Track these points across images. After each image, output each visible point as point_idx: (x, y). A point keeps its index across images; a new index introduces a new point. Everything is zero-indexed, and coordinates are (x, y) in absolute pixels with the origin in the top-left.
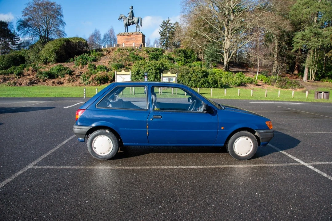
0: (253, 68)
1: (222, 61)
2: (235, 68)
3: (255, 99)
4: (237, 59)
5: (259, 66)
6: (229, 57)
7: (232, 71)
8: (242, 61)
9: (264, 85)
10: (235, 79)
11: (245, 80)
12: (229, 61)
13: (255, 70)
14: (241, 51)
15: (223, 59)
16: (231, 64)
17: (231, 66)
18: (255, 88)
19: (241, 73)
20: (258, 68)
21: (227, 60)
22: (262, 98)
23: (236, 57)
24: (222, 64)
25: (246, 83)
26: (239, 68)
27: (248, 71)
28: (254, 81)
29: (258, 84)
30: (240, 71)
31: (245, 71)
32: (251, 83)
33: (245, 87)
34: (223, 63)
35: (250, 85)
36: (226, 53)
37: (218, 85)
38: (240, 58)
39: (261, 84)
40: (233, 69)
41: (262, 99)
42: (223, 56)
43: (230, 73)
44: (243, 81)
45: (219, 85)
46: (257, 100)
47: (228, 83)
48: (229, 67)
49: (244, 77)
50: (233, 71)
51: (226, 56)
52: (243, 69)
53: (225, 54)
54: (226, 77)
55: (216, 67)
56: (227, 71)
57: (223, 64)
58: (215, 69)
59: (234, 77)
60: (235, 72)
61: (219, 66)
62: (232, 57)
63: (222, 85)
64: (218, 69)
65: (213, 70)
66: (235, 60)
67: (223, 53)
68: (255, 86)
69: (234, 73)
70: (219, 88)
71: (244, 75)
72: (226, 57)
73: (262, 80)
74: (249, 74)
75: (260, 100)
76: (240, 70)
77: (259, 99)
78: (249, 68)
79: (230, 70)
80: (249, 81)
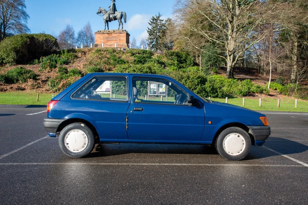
0: (265, 74)
1: (226, 67)
2: (241, 74)
3: (264, 110)
4: (245, 64)
5: (272, 72)
6: (234, 60)
7: (237, 78)
8: (251, 66)
9: (279, 96)
10: (240, 87)
11: (253, 89)
12: (233, 67)
13: (267, 77)
14: (250, 54)
15: (226, 64)
16: (236, 70)
17: (236, 72)
18: (266, 99)
19: (249, 80)
20: (270, 74)
21: (231, 64)
22: (273, 108)
23: (243, 61)
24: (224, 69)
25: (254, 93)
26: (247, 74)
27: (259, 78)
28: (265, 90)
29: (272, 93)
30: (248, 79)
31: (255, 78)
32: (261, 92)
33: (253, 97)
34: (226, 68)
35: (260, 95)
36: (230, 56)
37: (218, 95)
38: (249, 63)
39: (274, 94)
40: (239, 75)
41: (274, 110)
42: (227, 60)
43: (235, 80)
44: (252, 90)
45: (220, 94)
46: (266, 111)
47: (231, 92)
48: (234, 73)
49: (252, 85)
50: (239, 79)
51: (230, 59)
52: (252, 76)
53: (228, 57)
54: (229, 85)
55: (217, 73)
56: (232, 78)
57: (226, 70)
58: (216, 76)
59: (239, 85)
60: (242, 80)
61: (221, 72)
62: (237, 60)
63: (223, 94)
64: (218, 76)
65: (213, 76)
66: (242, 65)
67: (226, 57)
68: (267, 96)
69: (239, 81)
70: (220, 98)
71: (253, 82)
72: (229, 61)
73: (276, 89)
74: (260, 82)
75: (271, 111)
76: (247, 77)
77: (269, 110)
78: (260, 75)
79: (235, 77)
80: (259, 89)
